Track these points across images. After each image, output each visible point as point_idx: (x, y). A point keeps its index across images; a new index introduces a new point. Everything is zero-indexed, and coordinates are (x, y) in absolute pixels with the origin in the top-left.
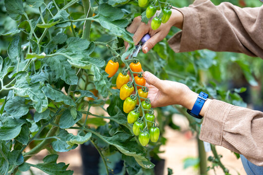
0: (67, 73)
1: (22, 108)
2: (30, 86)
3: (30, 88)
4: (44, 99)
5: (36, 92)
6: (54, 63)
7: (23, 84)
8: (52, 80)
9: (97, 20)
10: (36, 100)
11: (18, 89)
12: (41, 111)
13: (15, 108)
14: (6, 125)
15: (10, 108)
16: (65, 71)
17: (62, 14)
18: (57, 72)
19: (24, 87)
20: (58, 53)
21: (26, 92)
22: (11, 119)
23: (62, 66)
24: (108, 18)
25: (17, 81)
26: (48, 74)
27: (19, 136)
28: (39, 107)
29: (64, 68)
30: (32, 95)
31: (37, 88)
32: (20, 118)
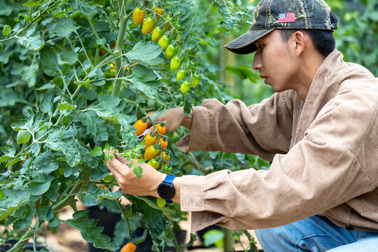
0: (98, 129)
1: (52, 164)
2: (63, 140)
3: (62, 143)
4: (76, 153)
5: (68, 147)
6: (85, 119)
7: (55, 138)
8: (81, 136)
9: (130, 80)
10: (68, 155)
11: (50, 143)
12: (73, 165)
13: (45, 164)
14: (35, 181)
15: (40, 164)
16: (96, 128)
17: (97, 72)
18: (88, 128)
19: (56, 141)
20: (90, 108)
21: (58, 147)
22: (40, 174)
23: (93, 122)
24: (141, 79)
25: (50, 135)
26: (76, 130)
27: (48, 191)
28: (71, 161)
29: (95, 124)
30: (65, 150)
31: (69, 143)
32: (50, 174)
